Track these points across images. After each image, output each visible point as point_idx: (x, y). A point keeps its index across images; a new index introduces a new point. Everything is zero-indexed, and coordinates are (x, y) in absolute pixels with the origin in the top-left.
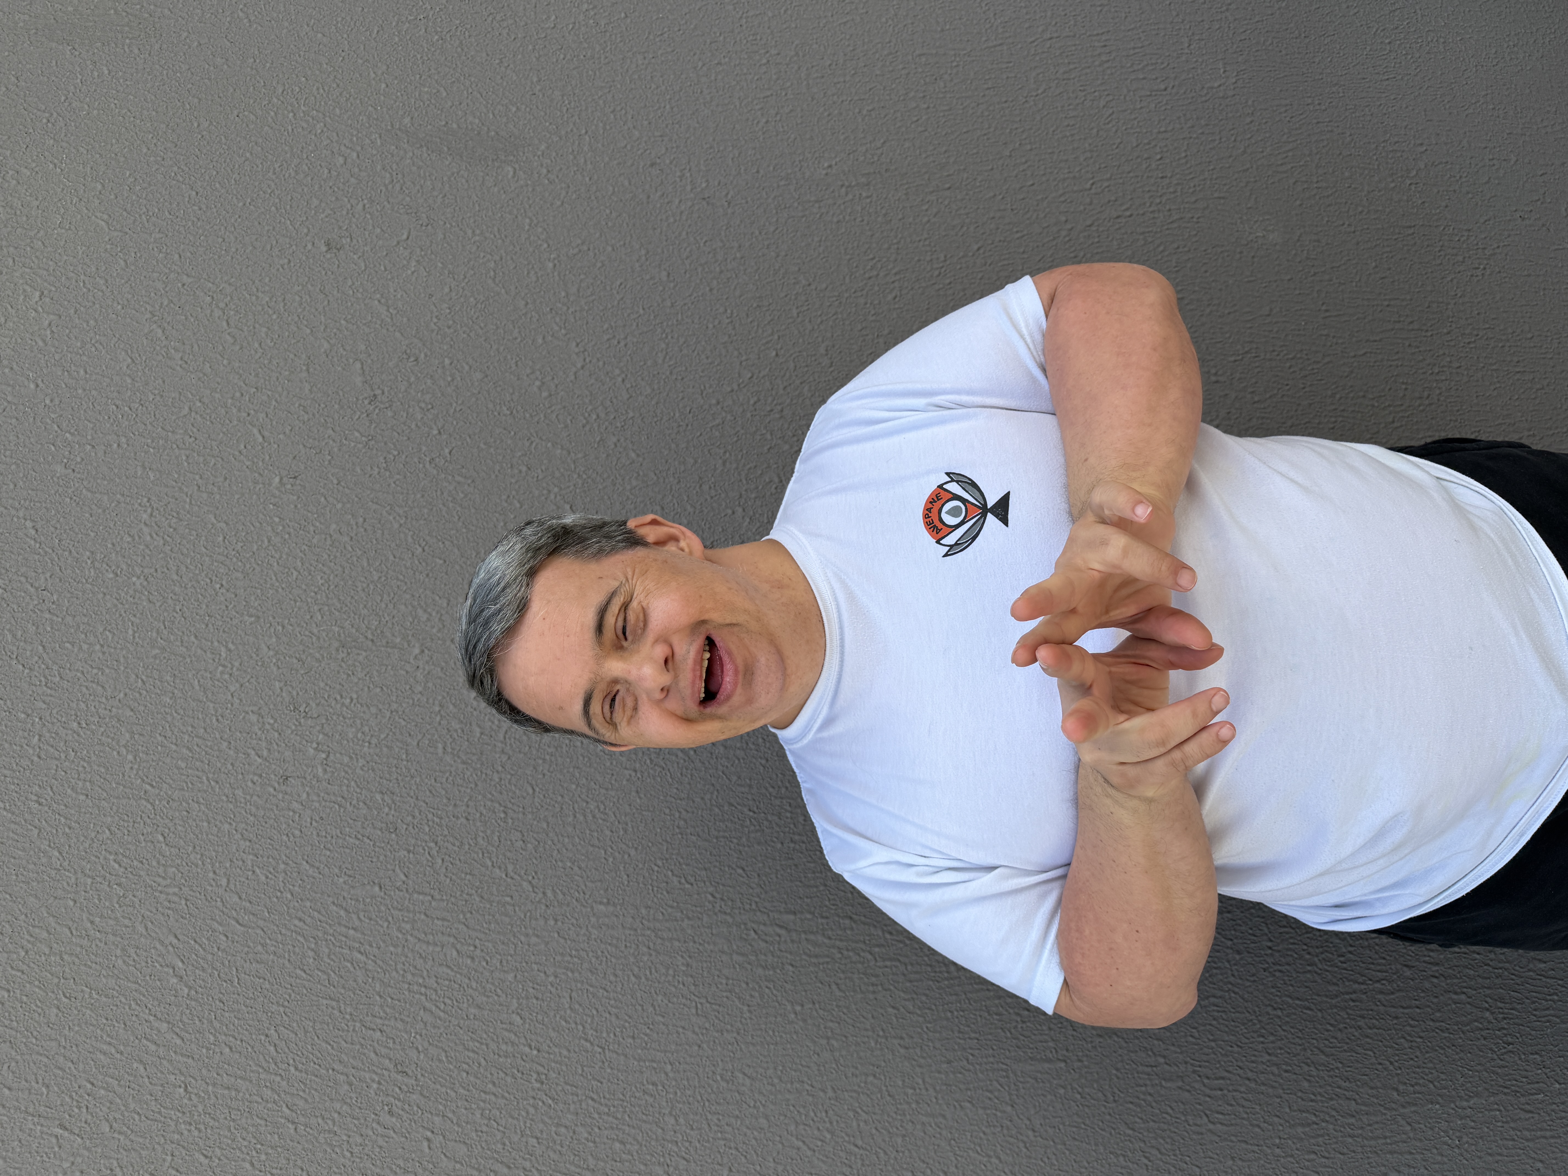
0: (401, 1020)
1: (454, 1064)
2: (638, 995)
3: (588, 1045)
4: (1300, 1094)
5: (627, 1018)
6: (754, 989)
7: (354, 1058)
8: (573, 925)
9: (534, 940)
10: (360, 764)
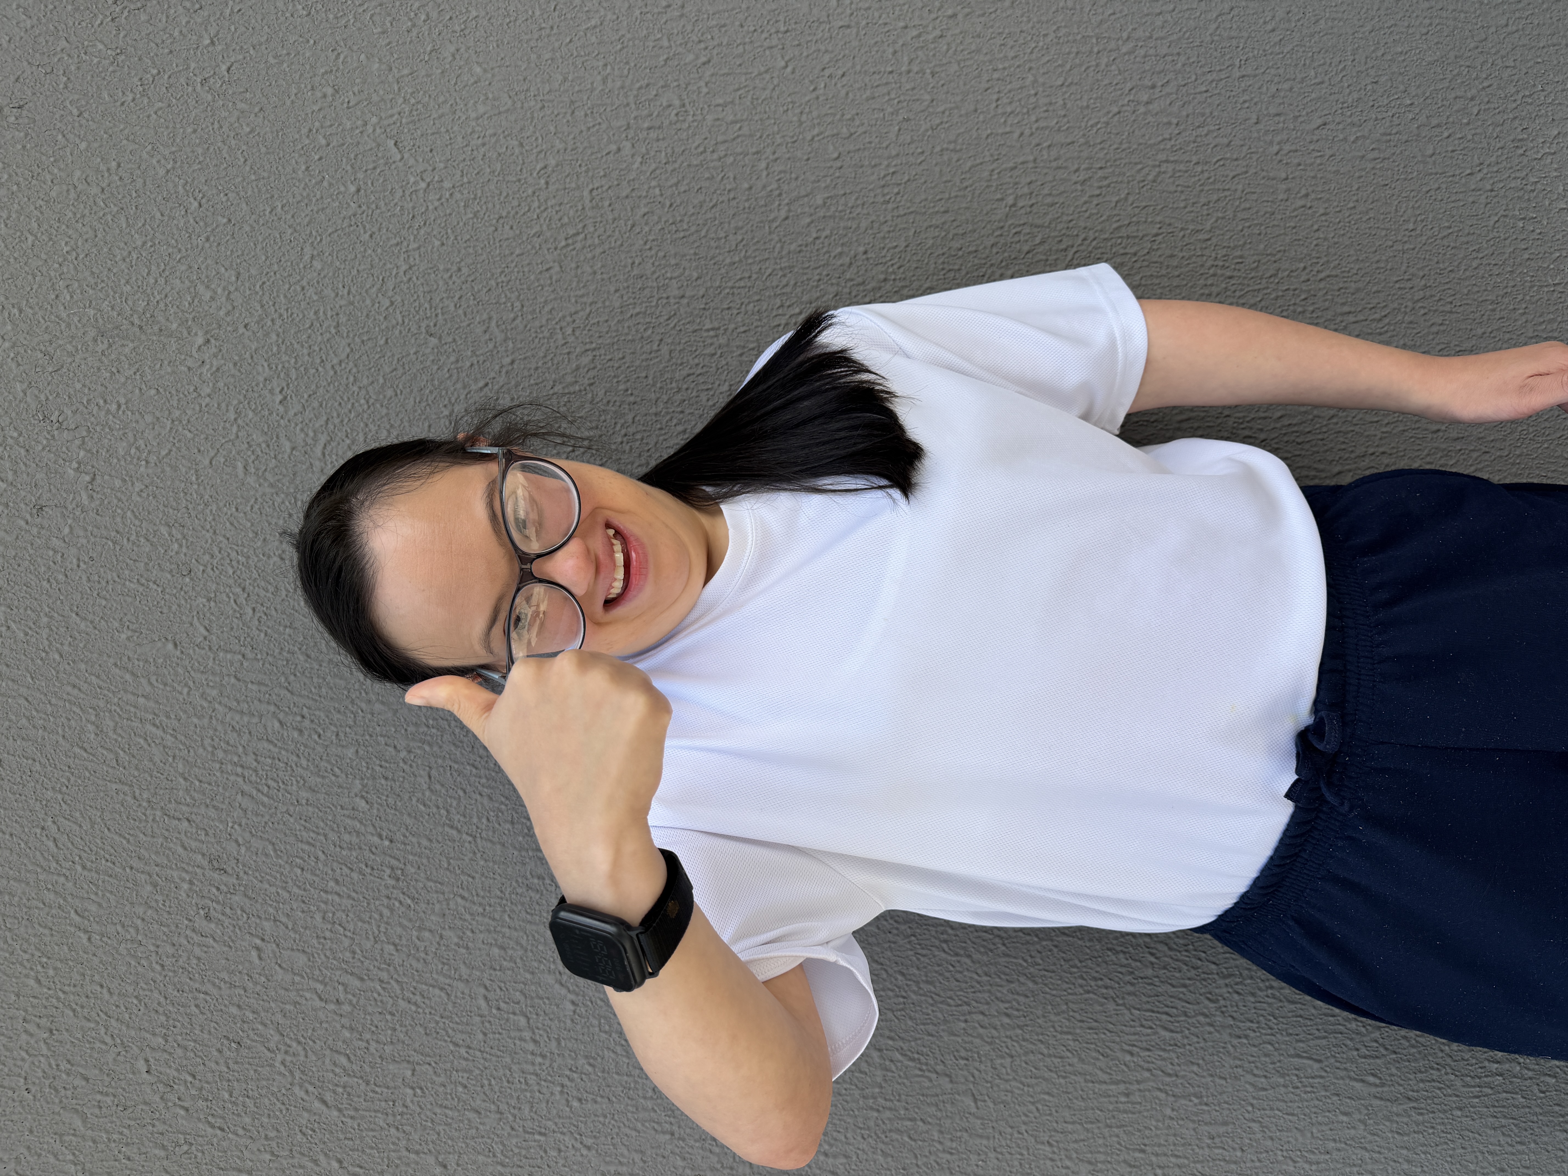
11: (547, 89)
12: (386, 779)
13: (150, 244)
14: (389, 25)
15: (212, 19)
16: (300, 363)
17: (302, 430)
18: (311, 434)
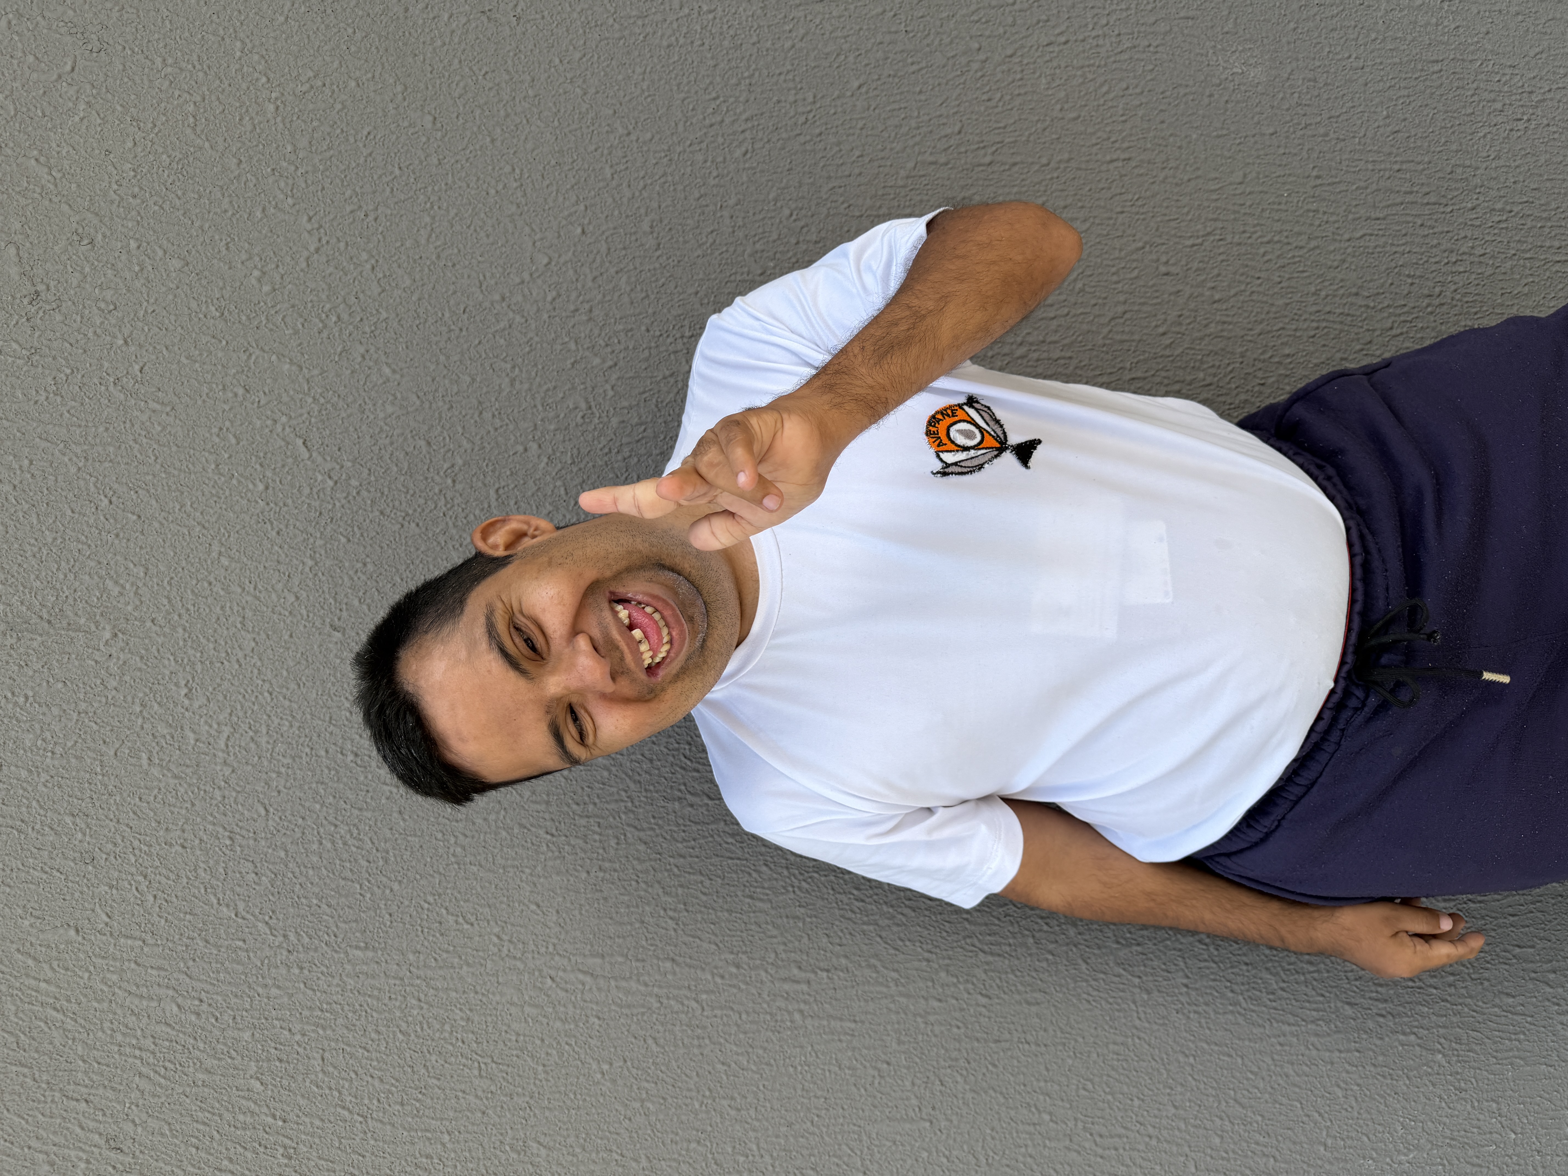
0: (112, 1088)
1: (181, 1138)
2: (408, 1055)
3: (346, 1113)
4: (1209, 1151)
5: (393, 1081)
6: (550, 1046)
7: (55, 1133)
8: (322, 973)
9: (274, 992)
10: (42, 780)
11: (455, 389)
12: (281, 1061)
13: (59, 540)
14: (300, 326)
15: (126, 320)
16: (205, 655)
17: (206, 722)
18: (215, 726)
